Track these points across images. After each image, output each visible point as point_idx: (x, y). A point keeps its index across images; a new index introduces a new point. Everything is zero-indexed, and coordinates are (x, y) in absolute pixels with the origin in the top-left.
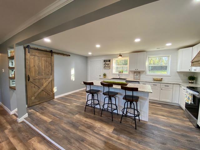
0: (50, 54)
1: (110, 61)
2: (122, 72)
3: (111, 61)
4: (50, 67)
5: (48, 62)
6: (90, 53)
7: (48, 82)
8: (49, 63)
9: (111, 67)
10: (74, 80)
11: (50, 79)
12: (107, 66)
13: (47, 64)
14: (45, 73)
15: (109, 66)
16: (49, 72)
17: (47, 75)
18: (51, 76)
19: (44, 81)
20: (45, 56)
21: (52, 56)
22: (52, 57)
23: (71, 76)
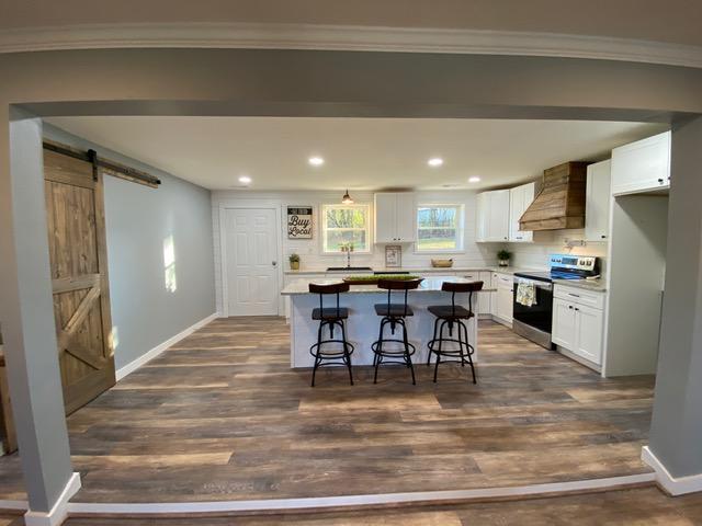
0: (88, 167)
1: (310, 212)
2: (352, 248)
3: (315, 212)
4: (91, 233)
5: (79, 211)
6: (245, 180)
7: (84, 307)
8: (83, 212)
9: (316, 235)
10: (174, 288)
11: (94, 294)
12: (300, 228)
13: (78, 216)
14: (70, 264)
15: (307, 228)
16: (85, 258)
17: (79, 272)
18: (98, 276)
19: (70, 303)
20: (66, 176)
21: (95, 179)
22: (98, 184)
23: (164, 274)
